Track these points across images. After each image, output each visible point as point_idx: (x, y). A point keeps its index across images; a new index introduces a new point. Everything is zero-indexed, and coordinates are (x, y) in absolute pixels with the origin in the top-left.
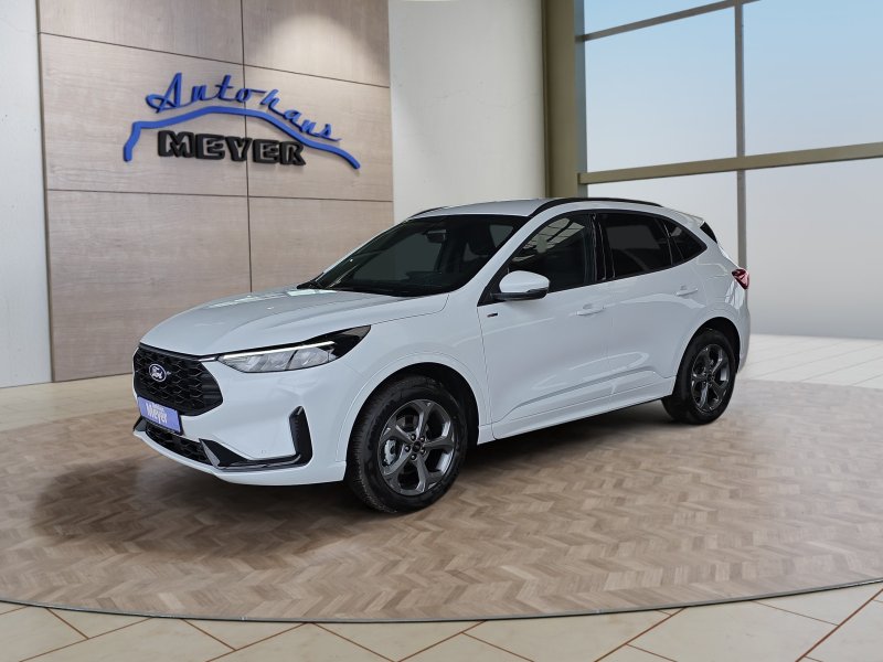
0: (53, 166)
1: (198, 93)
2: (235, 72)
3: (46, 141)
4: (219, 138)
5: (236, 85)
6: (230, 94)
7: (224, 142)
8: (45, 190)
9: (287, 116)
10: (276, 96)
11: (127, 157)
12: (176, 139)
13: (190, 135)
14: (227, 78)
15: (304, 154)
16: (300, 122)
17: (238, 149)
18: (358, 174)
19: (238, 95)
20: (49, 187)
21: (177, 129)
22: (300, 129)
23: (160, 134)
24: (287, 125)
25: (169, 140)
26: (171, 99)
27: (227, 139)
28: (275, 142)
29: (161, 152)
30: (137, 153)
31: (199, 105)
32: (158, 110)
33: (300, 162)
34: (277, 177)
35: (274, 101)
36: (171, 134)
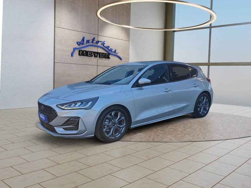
0: (56, 57)
1: (88, 41)
2: (96, 37)
3: (55, 51)
4: (92, 52)
5: (96, 40)
6: (95, 42)
7: (93, 53)
8: (54, 62)
9: (107, 47)
10: (105, 43)
11: (72, 56)
12: (83, 51)
13: (86, 51)
14: (94, 38)
15: (110, 56)
16: (109, 49)
17: (96, 54)
18: (121, 61)
19: (96, 42)
20: (55, 62)
21: (83, 49)
22: (110, 50)
23: (79, 50)
24: (107, 49)
25: (81, 52)
26: (82, 43)
27: (94, 52)
28: (104, 53)
29: (79, 55)
30: (74, 55)
31: (88, 44)
32: (79, 45)
33: (109, 58)
34: (104, 61)
35: (104, 44)
36: (82, 51)
